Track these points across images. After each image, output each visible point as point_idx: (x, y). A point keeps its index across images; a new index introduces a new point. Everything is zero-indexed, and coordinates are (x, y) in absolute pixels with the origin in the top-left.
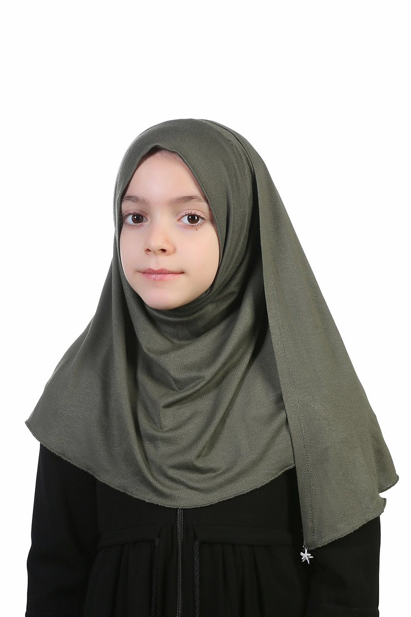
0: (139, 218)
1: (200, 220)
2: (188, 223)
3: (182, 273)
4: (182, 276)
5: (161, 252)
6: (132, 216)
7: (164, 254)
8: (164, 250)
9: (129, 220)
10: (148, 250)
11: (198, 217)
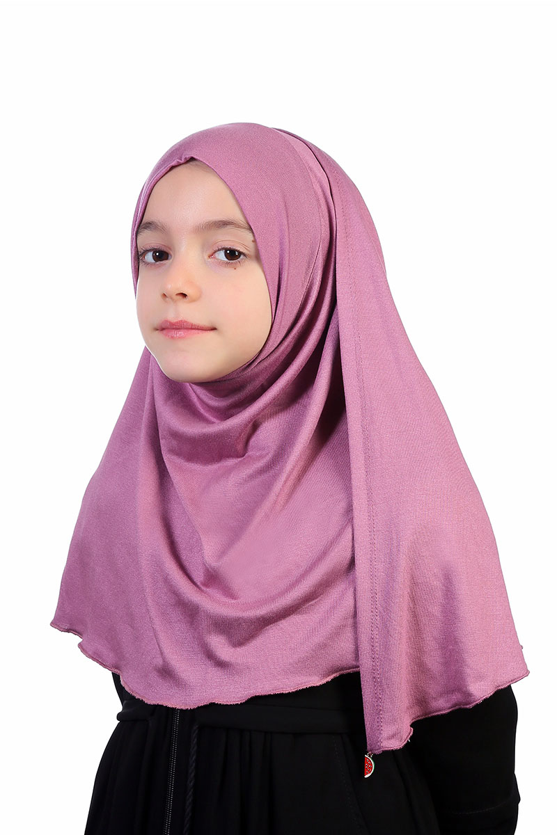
0: (162, 255)
1: (242, 257)
2: (226, 260)
3: (214, 329)
4: (212, 333)
5: (180, 297)
6: (152, 253)
7: (185, 300)
8: (184, 295)
9: (149, 257)
10: (164, 295)
11: (240, 253)
